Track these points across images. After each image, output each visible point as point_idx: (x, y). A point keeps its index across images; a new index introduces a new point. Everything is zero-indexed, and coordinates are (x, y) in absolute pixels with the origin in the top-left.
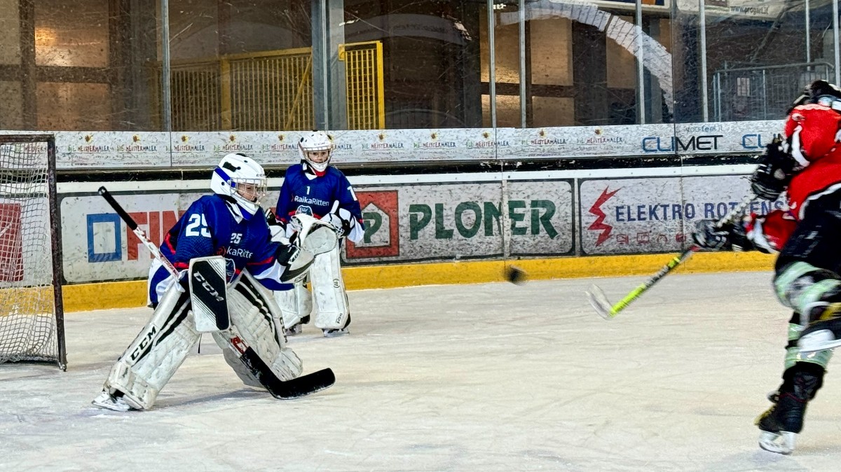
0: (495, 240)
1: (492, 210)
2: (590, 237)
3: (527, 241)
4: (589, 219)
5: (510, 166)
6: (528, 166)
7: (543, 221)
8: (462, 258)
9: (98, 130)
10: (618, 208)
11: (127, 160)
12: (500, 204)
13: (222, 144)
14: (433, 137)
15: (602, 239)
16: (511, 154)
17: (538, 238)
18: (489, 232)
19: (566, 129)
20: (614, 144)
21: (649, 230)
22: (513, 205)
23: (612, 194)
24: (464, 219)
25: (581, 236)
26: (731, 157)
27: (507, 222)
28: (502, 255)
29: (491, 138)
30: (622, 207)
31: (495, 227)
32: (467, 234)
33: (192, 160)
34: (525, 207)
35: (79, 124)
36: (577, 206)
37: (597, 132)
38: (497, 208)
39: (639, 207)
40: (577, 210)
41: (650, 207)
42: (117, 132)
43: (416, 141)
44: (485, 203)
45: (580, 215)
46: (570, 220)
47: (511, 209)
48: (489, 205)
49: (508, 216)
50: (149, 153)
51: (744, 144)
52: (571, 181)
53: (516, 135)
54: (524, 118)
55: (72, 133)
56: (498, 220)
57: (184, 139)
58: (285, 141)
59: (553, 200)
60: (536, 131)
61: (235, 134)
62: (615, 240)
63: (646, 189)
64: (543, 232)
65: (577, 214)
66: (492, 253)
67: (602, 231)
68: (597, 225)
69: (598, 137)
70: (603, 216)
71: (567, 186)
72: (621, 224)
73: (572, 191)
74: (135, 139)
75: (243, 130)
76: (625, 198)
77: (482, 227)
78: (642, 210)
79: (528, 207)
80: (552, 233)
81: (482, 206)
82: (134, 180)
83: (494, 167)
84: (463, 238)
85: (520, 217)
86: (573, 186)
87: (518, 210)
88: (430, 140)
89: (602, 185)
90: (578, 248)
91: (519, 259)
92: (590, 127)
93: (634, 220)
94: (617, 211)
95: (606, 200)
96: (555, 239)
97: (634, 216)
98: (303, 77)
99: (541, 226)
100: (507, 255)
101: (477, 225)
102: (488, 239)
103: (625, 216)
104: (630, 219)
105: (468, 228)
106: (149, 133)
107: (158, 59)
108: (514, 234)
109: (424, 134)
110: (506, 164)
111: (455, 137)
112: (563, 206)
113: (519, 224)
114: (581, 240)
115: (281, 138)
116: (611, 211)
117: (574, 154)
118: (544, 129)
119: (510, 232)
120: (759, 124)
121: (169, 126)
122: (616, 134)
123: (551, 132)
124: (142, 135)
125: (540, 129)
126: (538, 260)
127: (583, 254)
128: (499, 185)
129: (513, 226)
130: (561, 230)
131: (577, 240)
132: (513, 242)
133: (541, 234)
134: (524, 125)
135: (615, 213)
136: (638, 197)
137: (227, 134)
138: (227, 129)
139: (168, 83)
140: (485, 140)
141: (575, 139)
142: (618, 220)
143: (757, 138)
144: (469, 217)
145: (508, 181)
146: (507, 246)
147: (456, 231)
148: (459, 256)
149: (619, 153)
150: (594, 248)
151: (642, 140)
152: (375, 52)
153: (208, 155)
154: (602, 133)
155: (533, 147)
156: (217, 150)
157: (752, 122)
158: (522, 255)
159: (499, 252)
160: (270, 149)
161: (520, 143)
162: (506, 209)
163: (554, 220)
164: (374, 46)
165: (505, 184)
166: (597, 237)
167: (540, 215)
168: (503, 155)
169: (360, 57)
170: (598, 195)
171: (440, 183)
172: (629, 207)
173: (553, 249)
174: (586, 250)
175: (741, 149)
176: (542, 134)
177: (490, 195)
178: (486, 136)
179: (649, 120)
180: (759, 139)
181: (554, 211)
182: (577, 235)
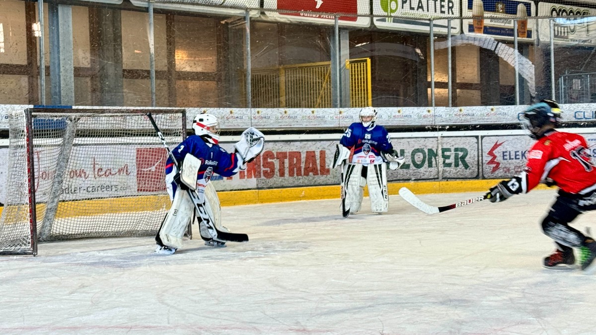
0: (433, 170)
1: (432, 154)
2: (488, 168)
3: (452, 171)
4: (487, 158)
5: (443, 129)
6: (452, 128)
7: (461, 159)
8: (415, 180)
9: (211, 107)
10: (503, 152)
11: (226, 124)
12: (437, 150)
13: (280, 115)
14: (399, 112)
15: (495, 169)
16: (443, 122)
17: (458, 169)
18: (430, 165)
19: (474, 107)
20: (502, 117)
21: (521, 165)
22: (444, 150)
23: (500, 144)
24: (416, 158)
25: (482, 169)
26: (568, 124)
27: (440, 160)
28: (438, 178)
29: (432, 112)
30: (506, 152)
31: (434, 162)
32: (418, 166)
33: (263, 124)
34: (451, 151)
35: (200, 104)
36: (480, 151)
37: (492, 110)
38: (435, 152)
39: (516, 152)
40: (480, 153)
41: (522, 153)
42: (221, 109)
43: (389, 114)
44: (429, 149)
45: (482, 156)
46: (476, 159)
47: (443, 152)
48: (430, 151)
49: (441, 157)
50: (239, 120)
51: (575, 117)
52: (477, 137)
53: (446, 111)
54: (450, 102)
55: (196, 109)
56: (435, 159)
57: (258, 112)
58: (315, 113)
59: (467, 148)
60: (457, 109)
61: (287, 109)
62: (502, 170)
63: (519, 141)
64: (461, 166)
65: (480, 155)
66: (432, 177)
67: (494, 165)
68: (491, 162)
69: (492, 112)
70: (495, 157)
71: (475, 140)
72: (506, 161)
73: (478, 143)
74: (231, 112)
75: (292, 107)
76: (508, 147)
77: (427, 162)
78: (517, 153)
79: (453, 152)
80: (466, 166)
81: (426, 151)
82: (230, 135)
83: (434, 129)
84: (416, 169)
85: (448, 157)
86: (478, 140)
87: (447, 153)
88: (397, 114)
89: (495, 139)
90: (481, 175)
91: (447, 180)
92: (488, 107)
93: (513, 159)
94: (503, 154)
95: (497, 148)
96: (468, 170)
97: (513, 157)
98: (326, 78)
99: (460, 163)
100: (441, 178)
101: (423, 161)
102: (430, 169)
103: (508, 157)
104: (510, 159)
105: (419, 163)
106: (239, 109)
107: (245, 68)
108: (444, 167)
109: (393, 110)
110: (440, 127)
111: (411, 112)
112: (473, 151)
113: (447, 161)
114: (483, 170)
115: (313, 112)
116: (500, 154)
117: (479, 122)
118: (462, 108)
119: (442, 165)
120: (585, 105)
121: (250, 105)
122: (503, 111)
123: (465, 109)
124: (235, 110)
125: (460, 108)
126: (458, 181)
127: (484, 178)
128: (436, 139)
129: (444, 162)
130: (471, 164)
131: (480, 170)
132: (444, 171)
133: (460, 167)
134: (450, 105)
135: (502, 155)
136: (515, 146)
137: (282, 110)
138: (283, 107)
139: (249, 81)
140: (428, 114)
141: (480, 113)
142: (504, 159)
143: (583, 113)
144: (419, 157)
145: (441, 137)
146: (440, 173)
147: (412, 165)
148: (413, 179)
149: (504, 122)
150: (490, 175)
151: (517, 114)
152: (366, 64)
153: (272, 122)
154: (495, 110)
155: (455, 118)
156: (277, 119)
157: (580, 104)
158: (449, 178)
159: (436, 177)
160: (307, 118)
161: (448, 116)
162: (440, 152)
163: (467, 159)
164: (366, 60)
165: (439, 138)
166: (492, 169)
167: (460, 156)
168: (439, 123)
169: (358, 67)
170: (493, 145)
171: (403, 138)
172: (510, 152)
173: (466, 175)
174: (486, 176)
175: (574, 120)
176: (461, 110)
177: (431, 145)
178: (429, 111)
179: (522, 103)
180: (584, 114)
181: (467, 154)
182: (480, 167)
